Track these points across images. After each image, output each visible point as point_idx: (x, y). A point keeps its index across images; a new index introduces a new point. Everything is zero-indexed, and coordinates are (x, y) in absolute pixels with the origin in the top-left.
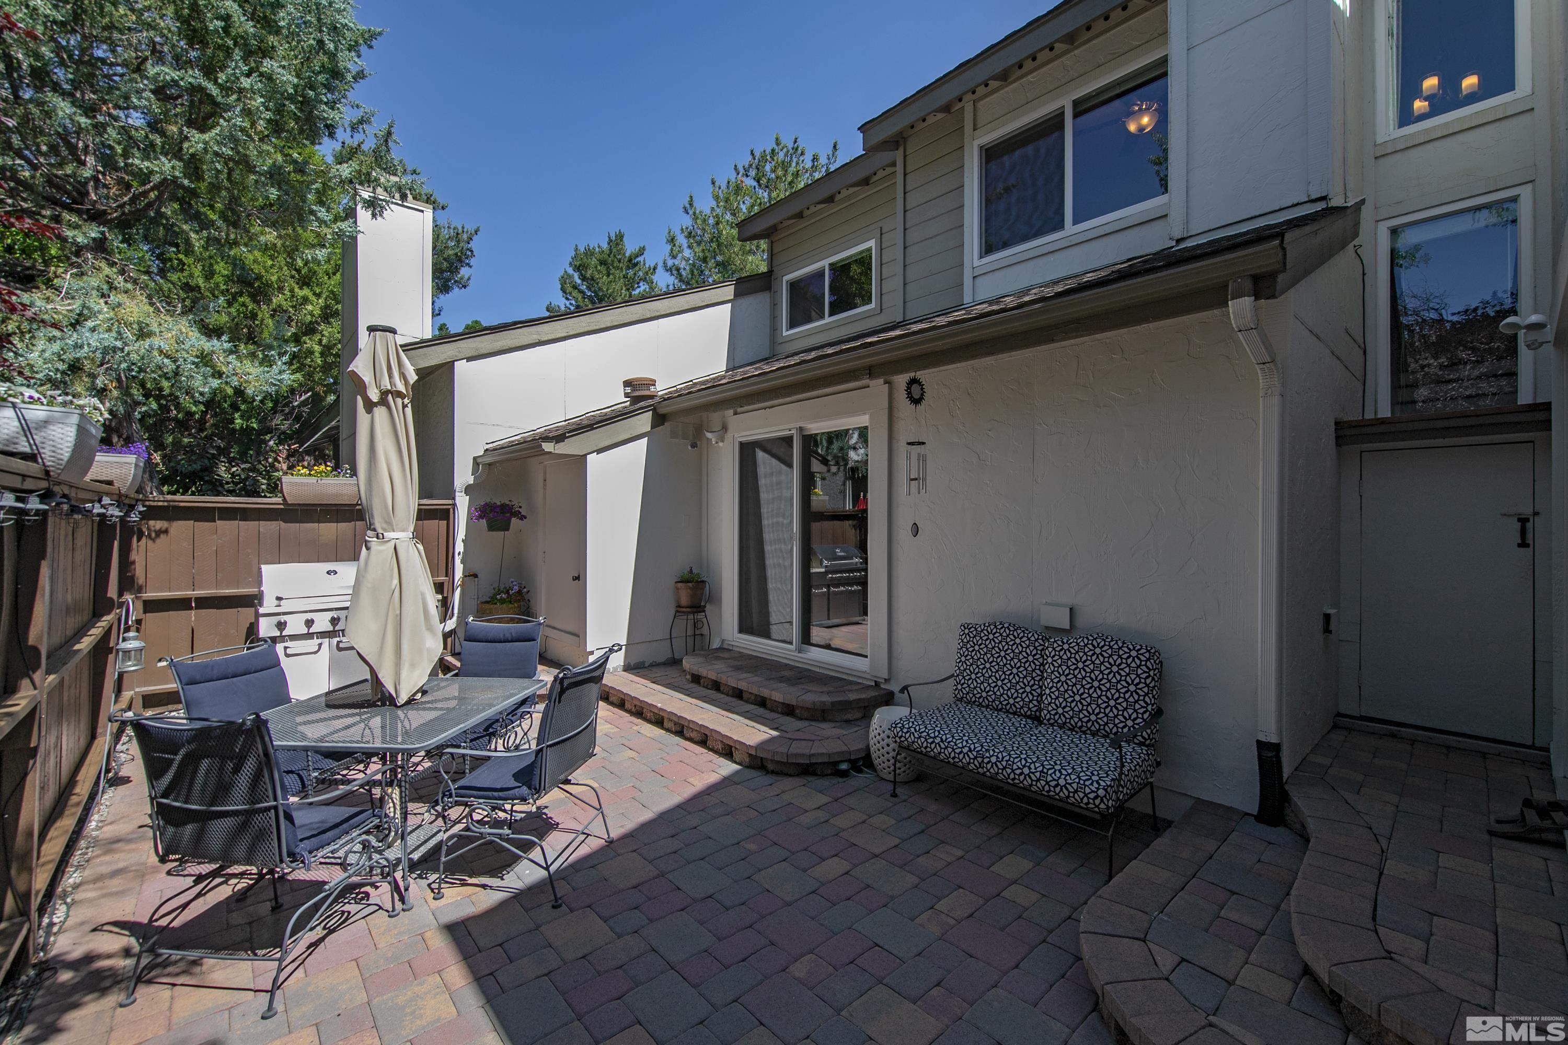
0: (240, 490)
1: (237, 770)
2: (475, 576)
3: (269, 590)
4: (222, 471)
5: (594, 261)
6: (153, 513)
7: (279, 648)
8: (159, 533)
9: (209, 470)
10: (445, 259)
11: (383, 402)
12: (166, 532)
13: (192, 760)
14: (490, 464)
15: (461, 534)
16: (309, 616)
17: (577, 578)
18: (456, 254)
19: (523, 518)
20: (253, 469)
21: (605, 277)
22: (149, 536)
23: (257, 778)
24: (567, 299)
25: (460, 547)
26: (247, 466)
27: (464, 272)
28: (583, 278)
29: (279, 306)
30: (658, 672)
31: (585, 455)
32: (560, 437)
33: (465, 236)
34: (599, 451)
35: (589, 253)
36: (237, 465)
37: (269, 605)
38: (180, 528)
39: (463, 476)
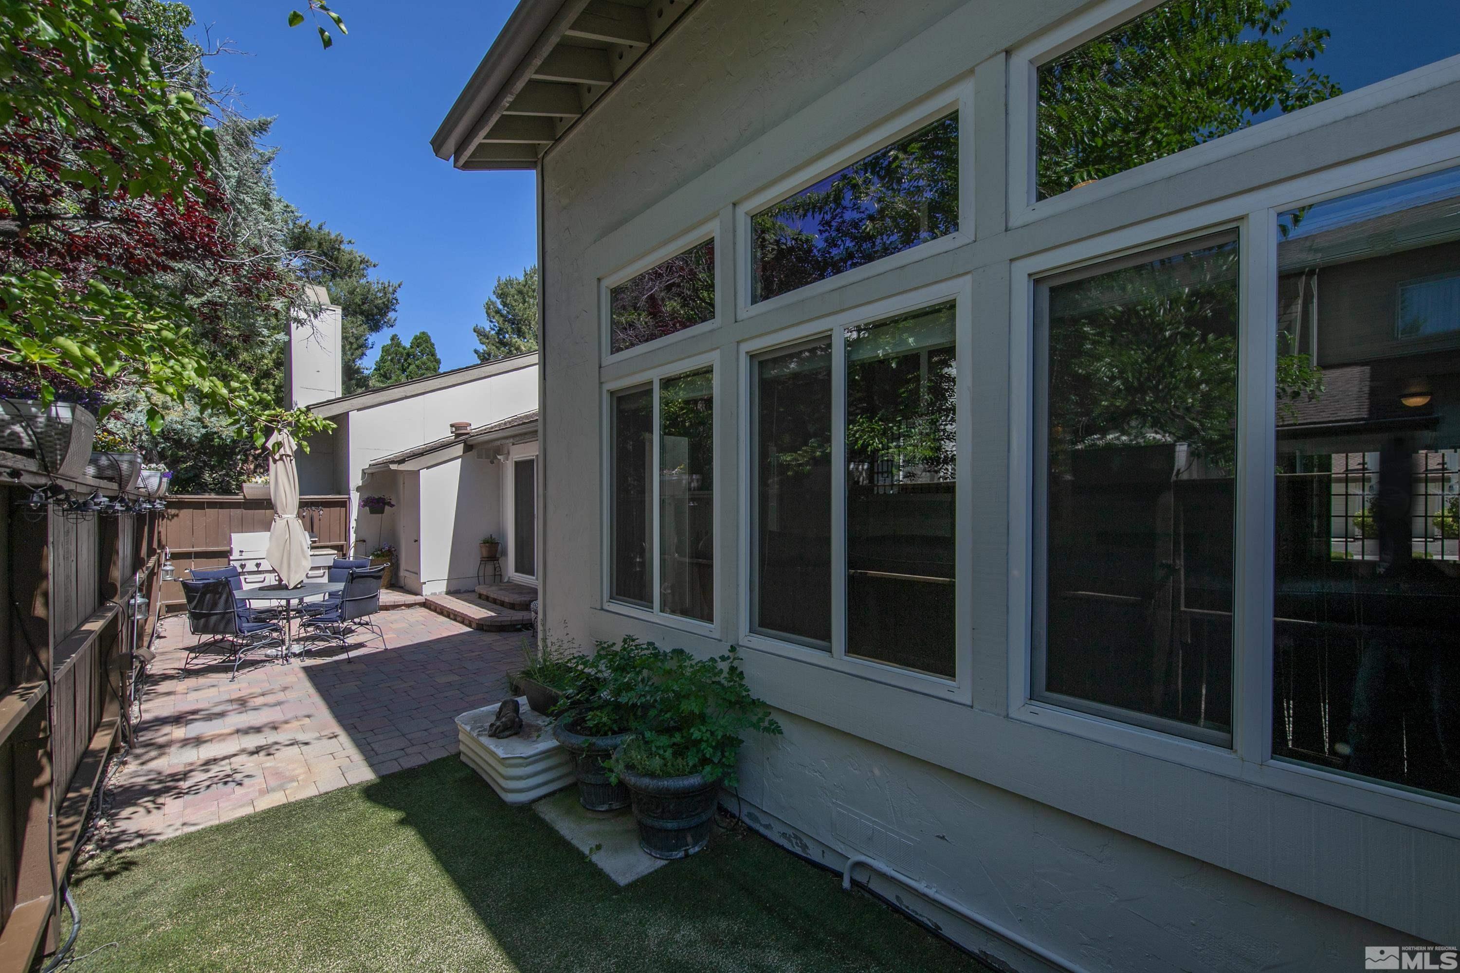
0: (219, 488)
1: (220, 598)
2: (364, 541)
3: (236, 546)
4: (207, 476)
5: (513, 291)
6: (170, 505)
7: (242, 578)
8: (174, 516)
9: (198, 476)
10: (376, 307)
11: (281, 459)
12: (177, 515)
13: (203, 595)
14: (372, 474)
15: (354, 515)
16: (258, 561)
17: (416, 541)
18: (384, 303)
19: (392, 506)
20: (227, 475)
21: (521, 305)
22: (168, 518)
23: (227, 601)
24: (491, 321)
25: (353, 524)
26: (224, 472)
27: (391, 315)
28: (505, 305)
29: (245, 361)
30: (465, 596)
31: (419, 471)
32: (401, 461)
33: (391, 289)
34: (428, 468)
35: (509, 283)
36: (216, 472)
37: (235, 555)
38: (185, 513)
39: (355, 480)
